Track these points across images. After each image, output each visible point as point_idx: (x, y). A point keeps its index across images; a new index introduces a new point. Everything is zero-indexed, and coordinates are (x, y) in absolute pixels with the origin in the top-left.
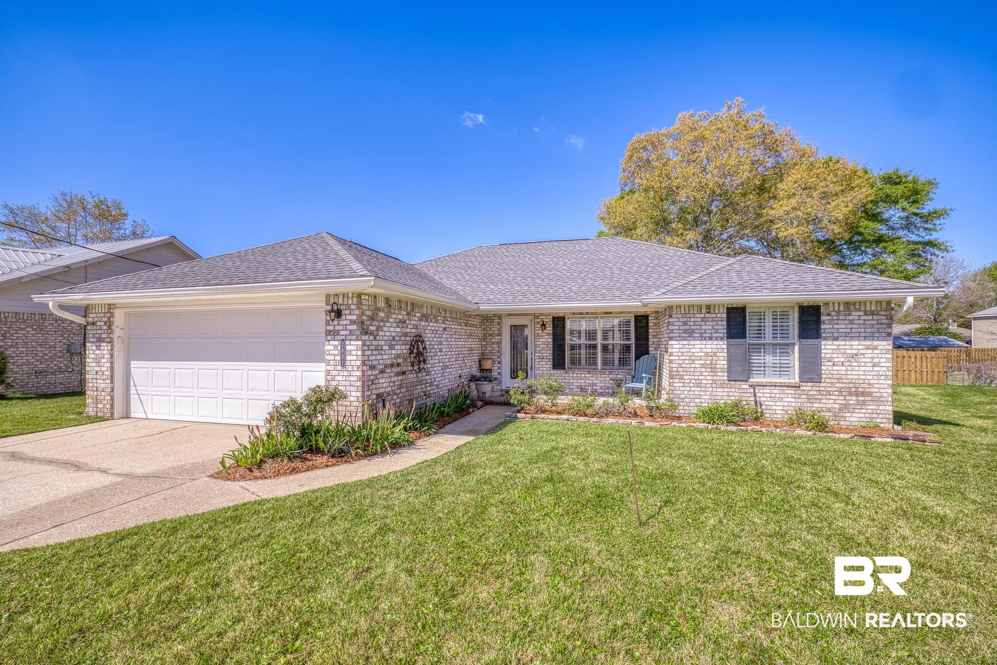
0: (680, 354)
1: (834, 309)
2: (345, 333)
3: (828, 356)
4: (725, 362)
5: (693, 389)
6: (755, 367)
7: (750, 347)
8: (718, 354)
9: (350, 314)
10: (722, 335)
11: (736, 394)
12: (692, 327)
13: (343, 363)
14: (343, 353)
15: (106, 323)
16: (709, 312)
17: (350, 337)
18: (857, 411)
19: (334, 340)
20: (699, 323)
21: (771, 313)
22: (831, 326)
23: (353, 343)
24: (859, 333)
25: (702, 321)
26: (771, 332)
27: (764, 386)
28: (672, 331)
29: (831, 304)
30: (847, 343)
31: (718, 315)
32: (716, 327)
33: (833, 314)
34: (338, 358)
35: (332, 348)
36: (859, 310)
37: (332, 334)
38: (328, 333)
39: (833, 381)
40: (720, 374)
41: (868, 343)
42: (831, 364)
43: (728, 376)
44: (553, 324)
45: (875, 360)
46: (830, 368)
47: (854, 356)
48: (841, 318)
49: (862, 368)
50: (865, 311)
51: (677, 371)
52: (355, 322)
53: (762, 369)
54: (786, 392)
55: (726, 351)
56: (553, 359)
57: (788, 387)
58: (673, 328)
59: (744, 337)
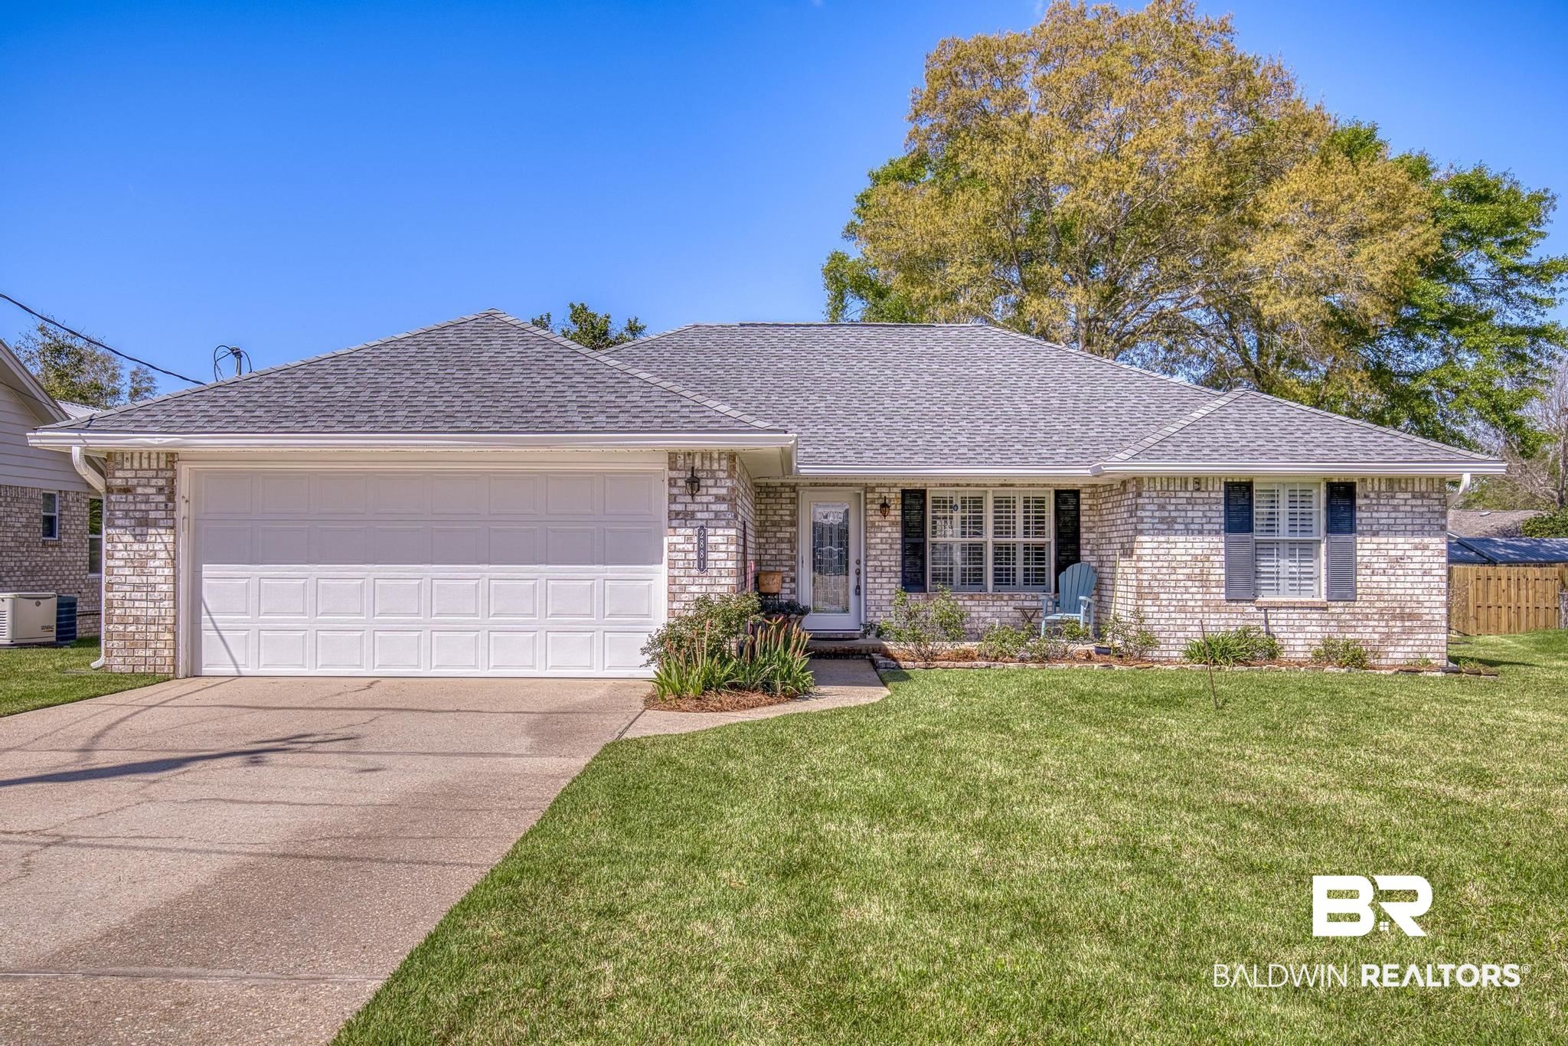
0: (1153, 558)
1: (1373, 488)
2: (706, 515)
3: (1365, 560)
4: (1223, 571)
5: (1173, 615)
6: (1263, 578)
7: (1259, 546)
8: (1212, 558)
9: (715, 486)
10: (1217, 527)
11: (1238, 622)
12: (1173, 514)
13: (702, 564)
14: (703, 549)
15: (160, 490)
16: (1198, 490)
17: (714, 522)
18: (1403, 642)
19: (686, 526)
20: (1184, 507)
21: (1287, 493)
22: (1369, 515)
23: (720, 531)
24: (1406, 525)
25: (1188, 504)
26: (1287, 522)
27: (1278, 608)
28: (1141, 520)
29: (1369, 481)
30: (1391, 540)
31: (1213, 495)
32: (1209, 514)
33: (1372, 495)
34: (693, 556)
35: (681, 539)
36: (1406, 492)
37: (681, 517)
38: (674, 515)
39: (1373, 598)
40: (1214, 590)
41: (1417, 540)
42: (1369, 572)
43: (1227, 593)
44: (903, 504)
45: (1426, 566)
46: (1368, 579)
47: (1399, 560)
48: (1382, 502)
49: (1409, 579)
50: (1413, 492)
51: (1150, 587)
52: (724, 499)
53: (1275, 582)
54: (1309, 616)
55: (1223, 552)
56: (903, 571)
57: (1311, 608)
58: (1144, 514)
59: (1251, 530)
